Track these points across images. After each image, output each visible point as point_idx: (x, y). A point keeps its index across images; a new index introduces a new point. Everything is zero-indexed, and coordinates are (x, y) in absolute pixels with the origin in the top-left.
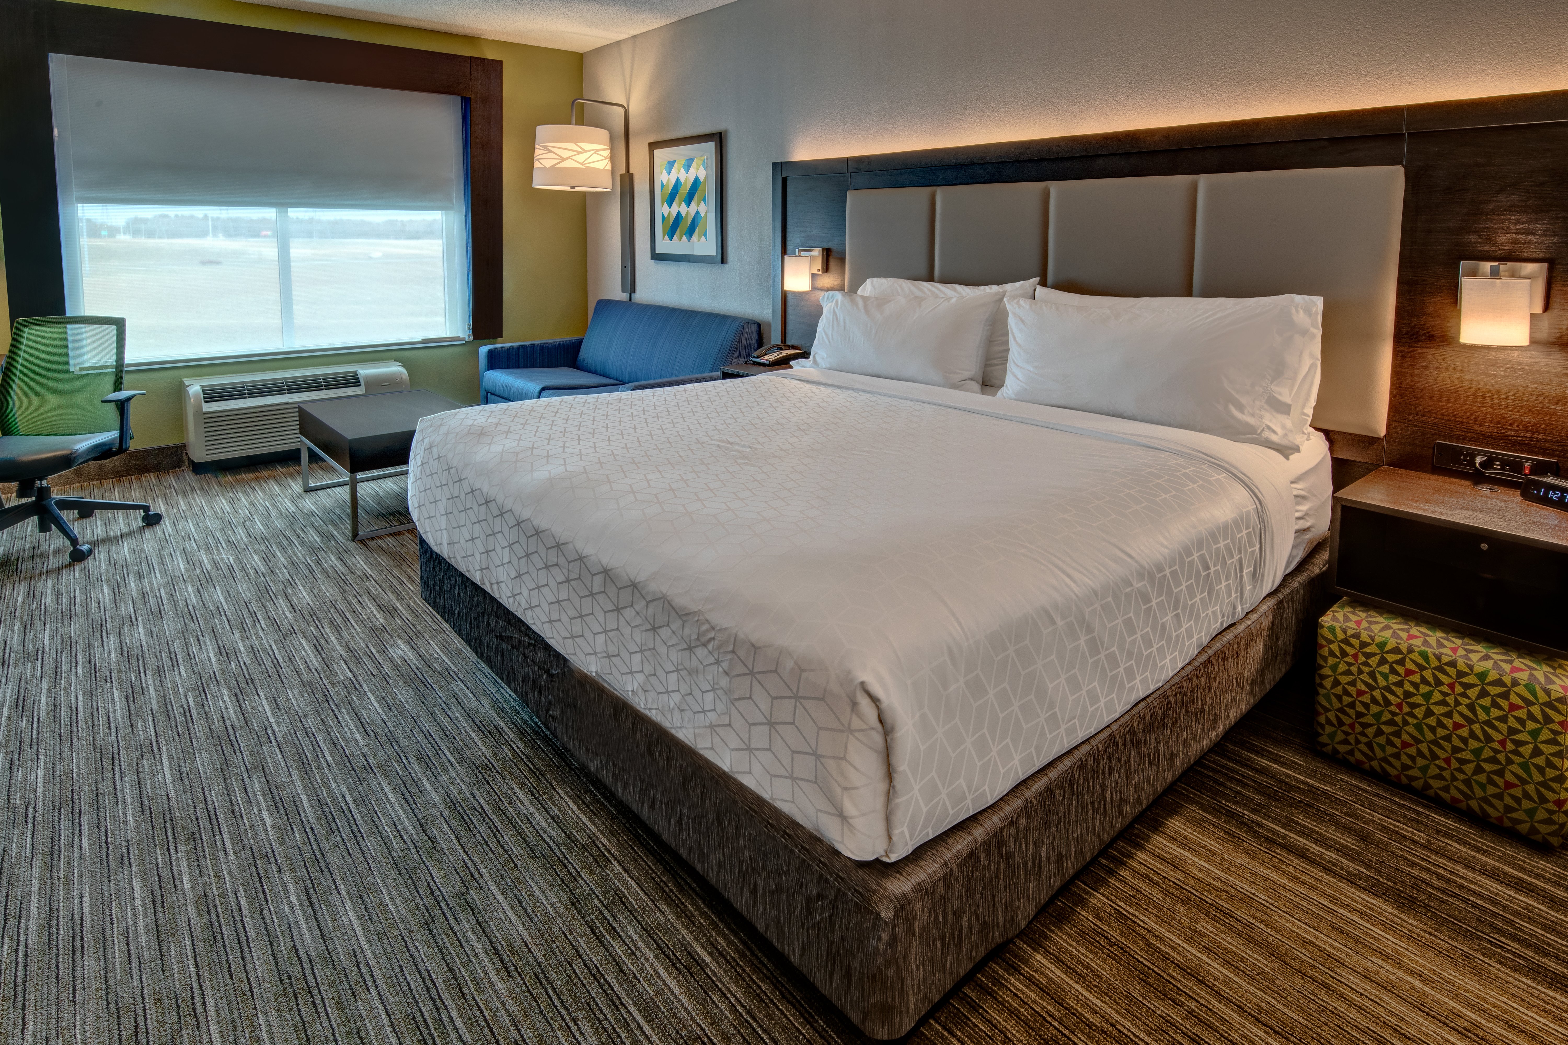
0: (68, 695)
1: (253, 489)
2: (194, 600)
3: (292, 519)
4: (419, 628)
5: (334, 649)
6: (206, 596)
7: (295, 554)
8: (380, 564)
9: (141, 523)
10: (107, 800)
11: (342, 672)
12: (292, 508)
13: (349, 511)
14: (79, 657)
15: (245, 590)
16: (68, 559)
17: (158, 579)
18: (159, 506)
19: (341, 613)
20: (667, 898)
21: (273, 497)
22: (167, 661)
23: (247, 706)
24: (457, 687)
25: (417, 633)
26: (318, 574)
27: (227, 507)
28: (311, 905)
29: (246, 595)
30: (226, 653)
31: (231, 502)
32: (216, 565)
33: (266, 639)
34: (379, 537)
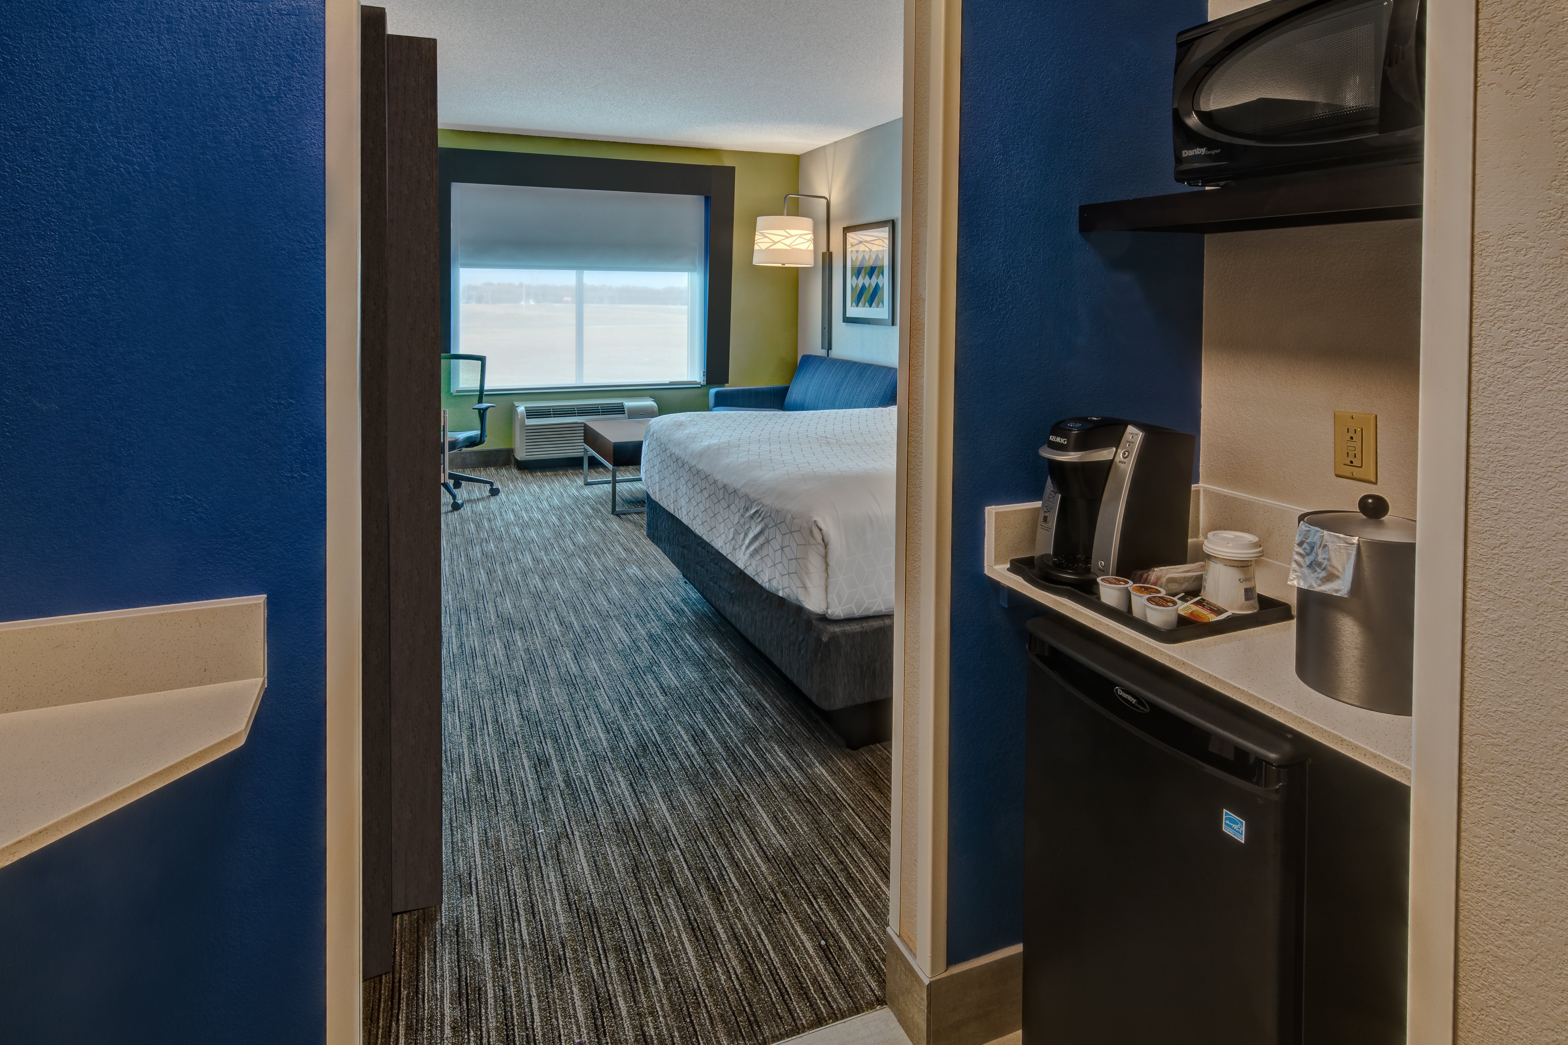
0: (458, 568)
1: (553, 481)
2: (519, 534)
3: (576, 500)
4: (646, 561)
5: (595, 565)
6: (526, 533)
7: (577, 518)
8: (627, 528)
9: (488, 494)
10: (482, 611)
11: (599, 575)
12: (576, 493)
13: (611, 497)
14: (462, 553)
15: (547, 533)
16: (450, 508)
17: (499, 523)
18: (497, 485)
19: (602, 550)
20: (755, 684)
21: (565, 486)
22: (506, 561)
23: (547, 584)
24: (663, 590)
25: (645, 563)
26: (590, 529)
27: (537, 490)
28: (576, 659)
29: (548, 535)
30: (537, 561)
31: (540, 487)
32: (531, 519)
33: (558, 556)
34: (629, 514)
